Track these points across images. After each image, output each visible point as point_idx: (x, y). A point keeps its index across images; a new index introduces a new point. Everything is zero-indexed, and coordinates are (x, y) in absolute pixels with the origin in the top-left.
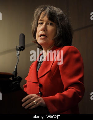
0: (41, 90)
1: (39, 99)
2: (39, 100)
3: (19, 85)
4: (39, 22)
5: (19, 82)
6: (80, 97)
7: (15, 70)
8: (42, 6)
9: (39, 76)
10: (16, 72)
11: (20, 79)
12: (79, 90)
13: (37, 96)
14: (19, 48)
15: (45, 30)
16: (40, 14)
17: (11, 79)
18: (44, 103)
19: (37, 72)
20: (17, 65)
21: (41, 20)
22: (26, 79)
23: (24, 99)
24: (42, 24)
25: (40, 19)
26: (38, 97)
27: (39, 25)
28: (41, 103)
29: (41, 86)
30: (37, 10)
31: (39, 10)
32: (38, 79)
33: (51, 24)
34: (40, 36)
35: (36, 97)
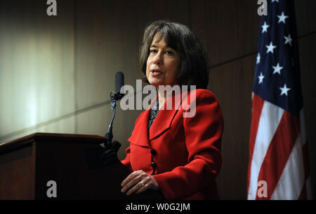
0: (154, 159)
1: (148, 178)
2: (149, 180)
3: (116, 154)
4: (151, 49)
5: (116, 151)
6: (214, 172)
7: (108, 131)
8: (156, 22)
9: (151, 137)
10: (110, 135)
11: (117, 145)
12: (210, 161)
13: (144, 173)
14: (115, 95)
15: (160, 62)
16: (153, 36)
17: (103, 145)
18: (156, 184)
19: (148, 129)
20: (112, 123)
21: (154, 46)
22: (129, 140)
23: (125, 181)
24: (155, 51)
25: (153, 43)
26: (146, 176)
27: (151, 54)
28: (152, 185)
29: (154, 153)
30: (149, 28)
31: (152, 28)
32: (149, 141)
33: (170, 53)
34: (153, 71)
35: (142, 176)
